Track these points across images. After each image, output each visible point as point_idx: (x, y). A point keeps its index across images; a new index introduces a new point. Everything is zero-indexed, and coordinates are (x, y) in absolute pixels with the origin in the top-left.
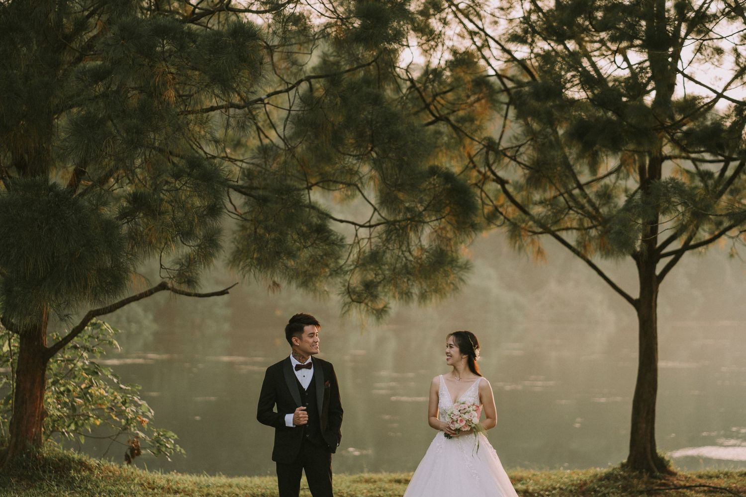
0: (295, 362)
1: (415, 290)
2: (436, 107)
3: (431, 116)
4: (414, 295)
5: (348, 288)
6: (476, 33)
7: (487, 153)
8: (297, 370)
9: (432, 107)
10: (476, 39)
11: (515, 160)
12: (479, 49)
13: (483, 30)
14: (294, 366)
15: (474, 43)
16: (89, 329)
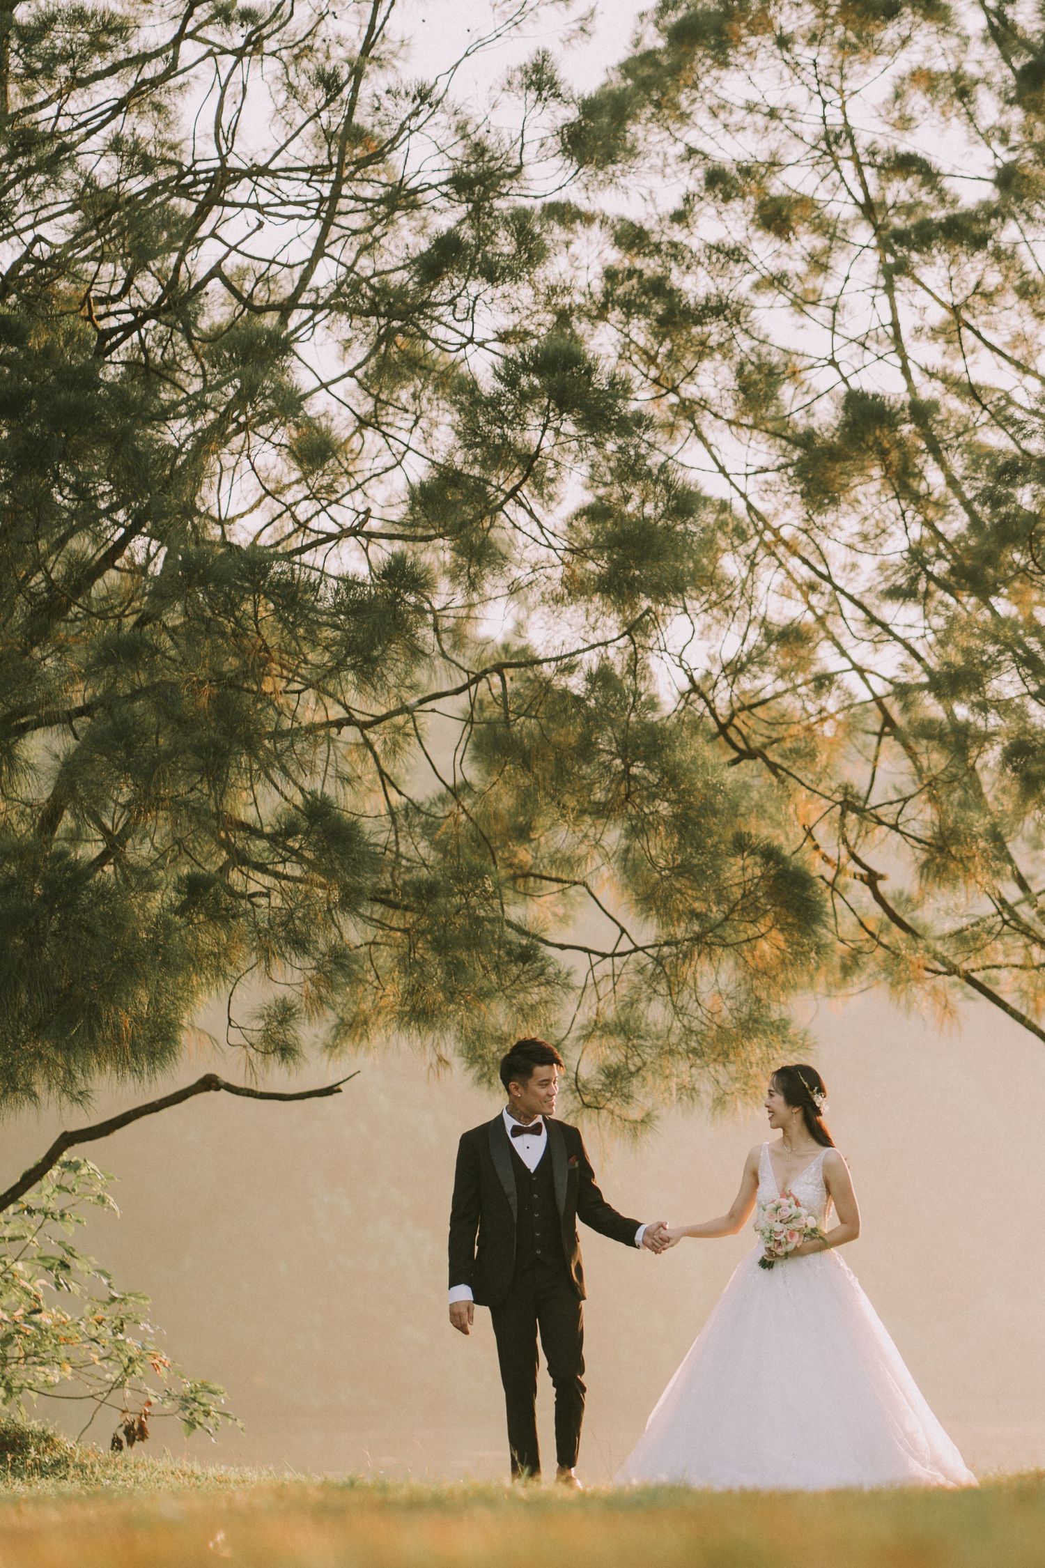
0: (510, 1122)
1: (706, 1087)
2: (739, 732)
3: (732, 751)
4: (703, 1096)
5: (576, 1081)
6: (812, 587)
7: (843, 815)
8: (513, 1136)
9: (732, 733)
10: (814, 599)
11: (898, 830)
12: (820, 620)
13: (828, 578)
14: (509, 1129)
15: (811, 608)
16: (55, 1172)
